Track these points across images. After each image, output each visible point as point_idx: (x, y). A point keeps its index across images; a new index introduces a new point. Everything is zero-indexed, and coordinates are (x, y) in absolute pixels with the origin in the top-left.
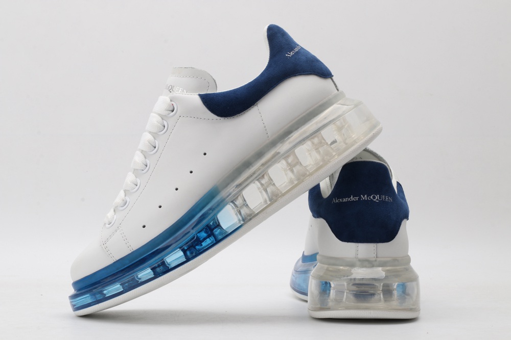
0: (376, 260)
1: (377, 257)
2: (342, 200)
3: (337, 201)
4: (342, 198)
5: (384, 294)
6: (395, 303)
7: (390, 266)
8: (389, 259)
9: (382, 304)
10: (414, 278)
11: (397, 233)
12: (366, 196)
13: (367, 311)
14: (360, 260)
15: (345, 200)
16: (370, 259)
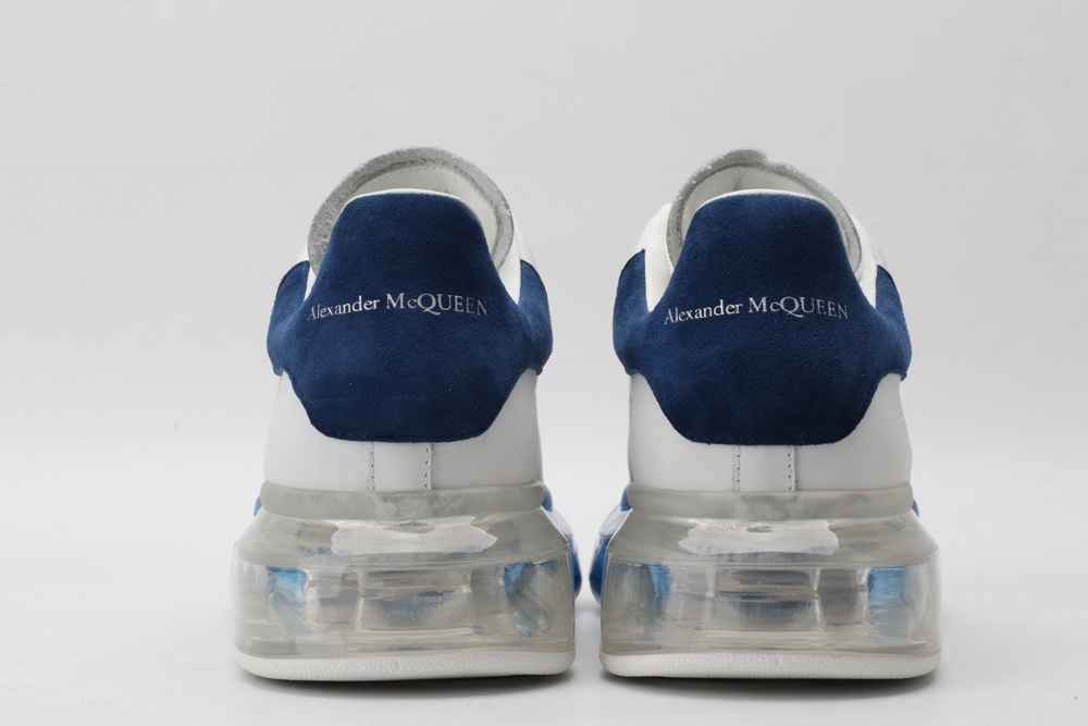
0: (795, 499)
1: (798, 489)
2: (693, 314)
3: (679, 318)
4: (693, 308)
5: (824, 604)
6: (862, 632)
7: (840, 517)
8: (835, 495)
9: (818, 635)
10: (923, 553)
11: (861, 415)
12: (764, 301)
13: (766, 656)
14: (745, 499)
15: (701, 314)
16: (777, 495)
